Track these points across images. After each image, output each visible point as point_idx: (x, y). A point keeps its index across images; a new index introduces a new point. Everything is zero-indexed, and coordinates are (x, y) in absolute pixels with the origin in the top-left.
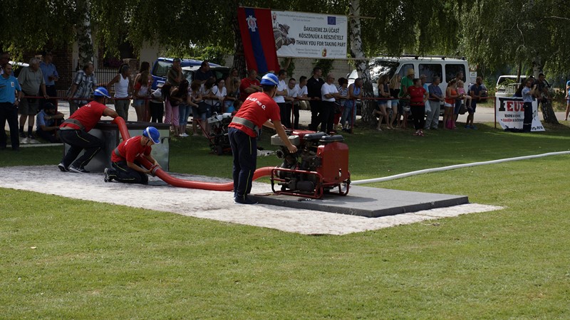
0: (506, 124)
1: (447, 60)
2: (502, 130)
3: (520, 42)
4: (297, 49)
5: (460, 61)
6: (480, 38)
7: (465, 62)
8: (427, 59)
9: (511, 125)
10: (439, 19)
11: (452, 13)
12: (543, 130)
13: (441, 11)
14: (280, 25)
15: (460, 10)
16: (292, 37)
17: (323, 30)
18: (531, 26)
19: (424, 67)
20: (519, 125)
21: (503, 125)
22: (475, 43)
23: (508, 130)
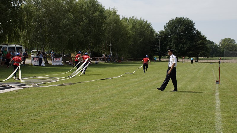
0: (35, 64)
1: (17, 46)
2: (33, 66)
3: (38, 41)
5: (21, 46)
6: (26, 40)
7: (22, 47)
8: (10, 45)
9: (36, 64)
10: (14, 34)
11: (18, 32)
12: (45, 66)
13: (15, 32)
15: (20, 32)
18: (41, 37)
19: (10, 48)
20: (38, 64)
21: (34, 64)
22: (25, 41)
23: (35, 66)
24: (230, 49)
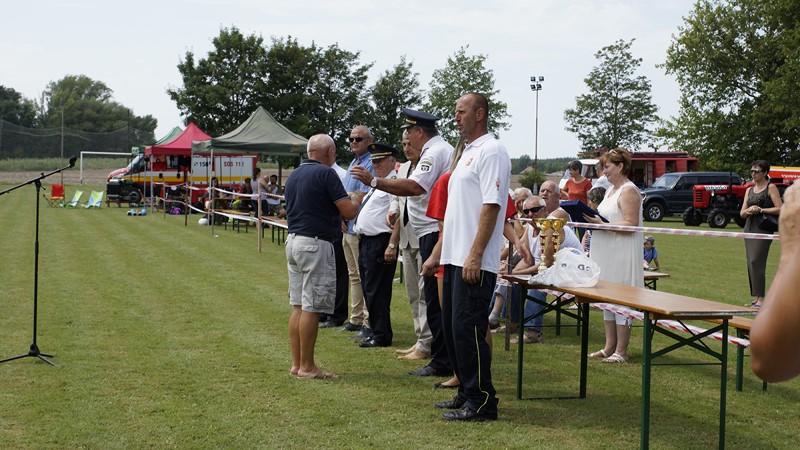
24: (89, 125)
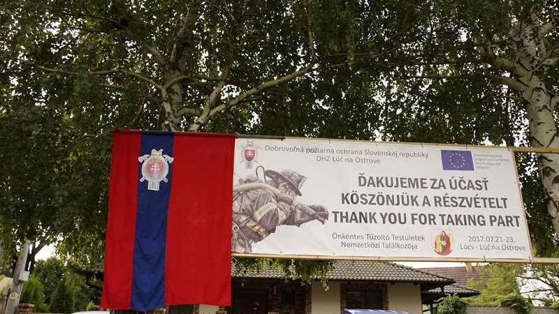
4: (335, 236)
14: (268, 173)
16: (317, 203)
17: (429, 183)
